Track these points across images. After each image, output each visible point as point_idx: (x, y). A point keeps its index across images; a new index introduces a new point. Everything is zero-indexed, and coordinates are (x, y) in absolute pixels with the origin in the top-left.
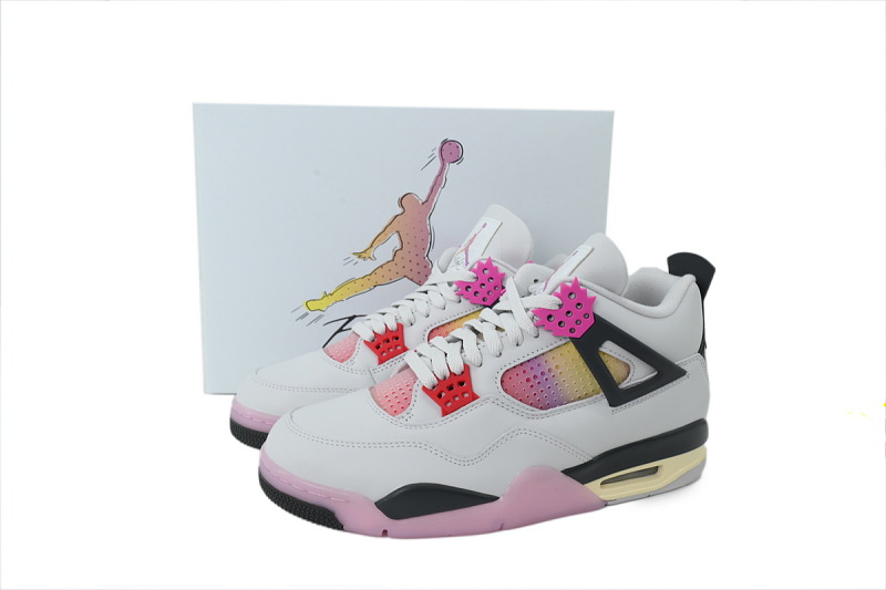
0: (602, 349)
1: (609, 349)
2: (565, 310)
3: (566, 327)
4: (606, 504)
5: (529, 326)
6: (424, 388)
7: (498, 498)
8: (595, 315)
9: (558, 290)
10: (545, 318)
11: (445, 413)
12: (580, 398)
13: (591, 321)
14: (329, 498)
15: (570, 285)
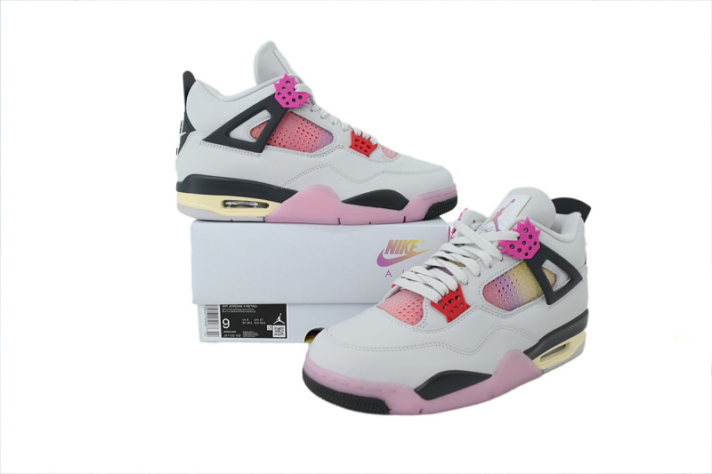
0: (543, 266)
1: (548, 266)
2: (521, 240)
3: (523, 252)
4: (543, 372)
5: (498, 254)
6: (433, 304)
7: (490, 376)
8: (540, 243)
9: (516, 227)
10: (507, 248)
11: (450, 320)
12: (530, 301)
13: (538, 246)
14: (381, 390)
15: (523, 223)
